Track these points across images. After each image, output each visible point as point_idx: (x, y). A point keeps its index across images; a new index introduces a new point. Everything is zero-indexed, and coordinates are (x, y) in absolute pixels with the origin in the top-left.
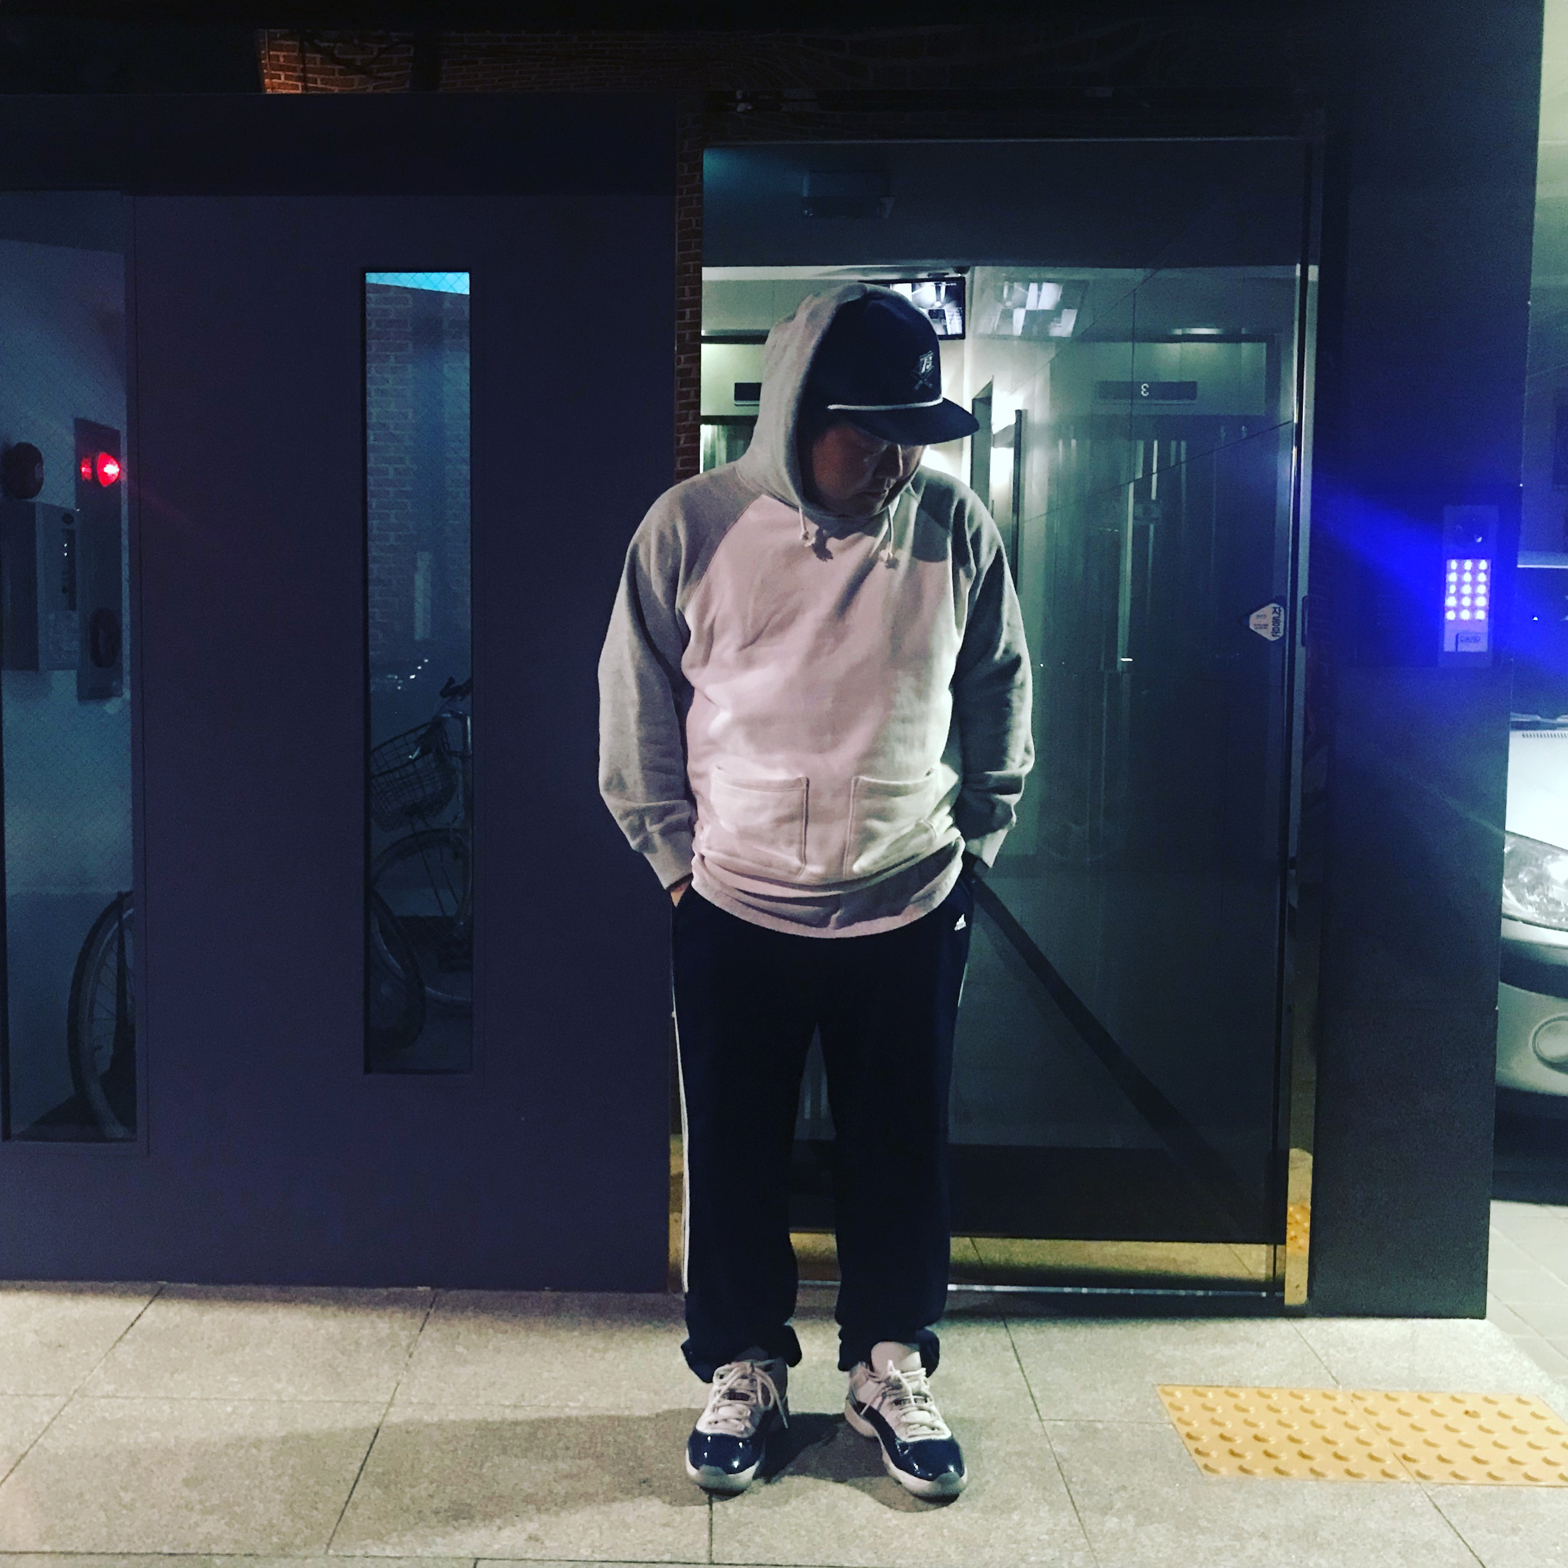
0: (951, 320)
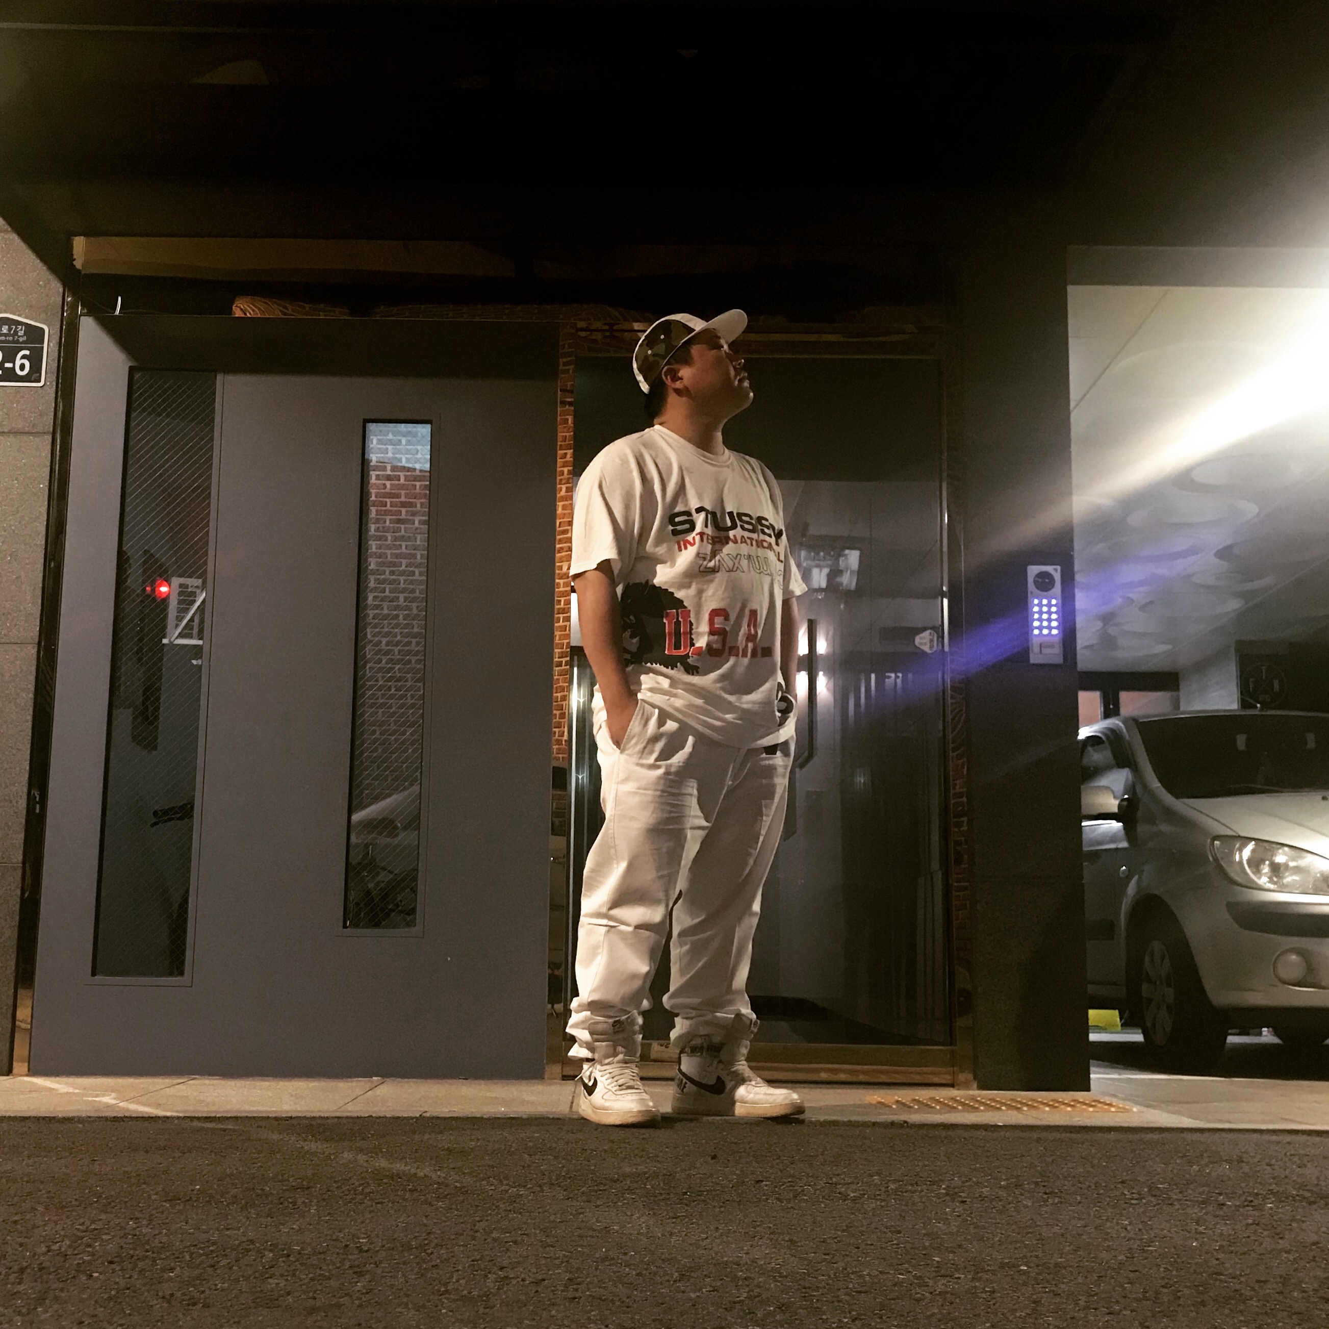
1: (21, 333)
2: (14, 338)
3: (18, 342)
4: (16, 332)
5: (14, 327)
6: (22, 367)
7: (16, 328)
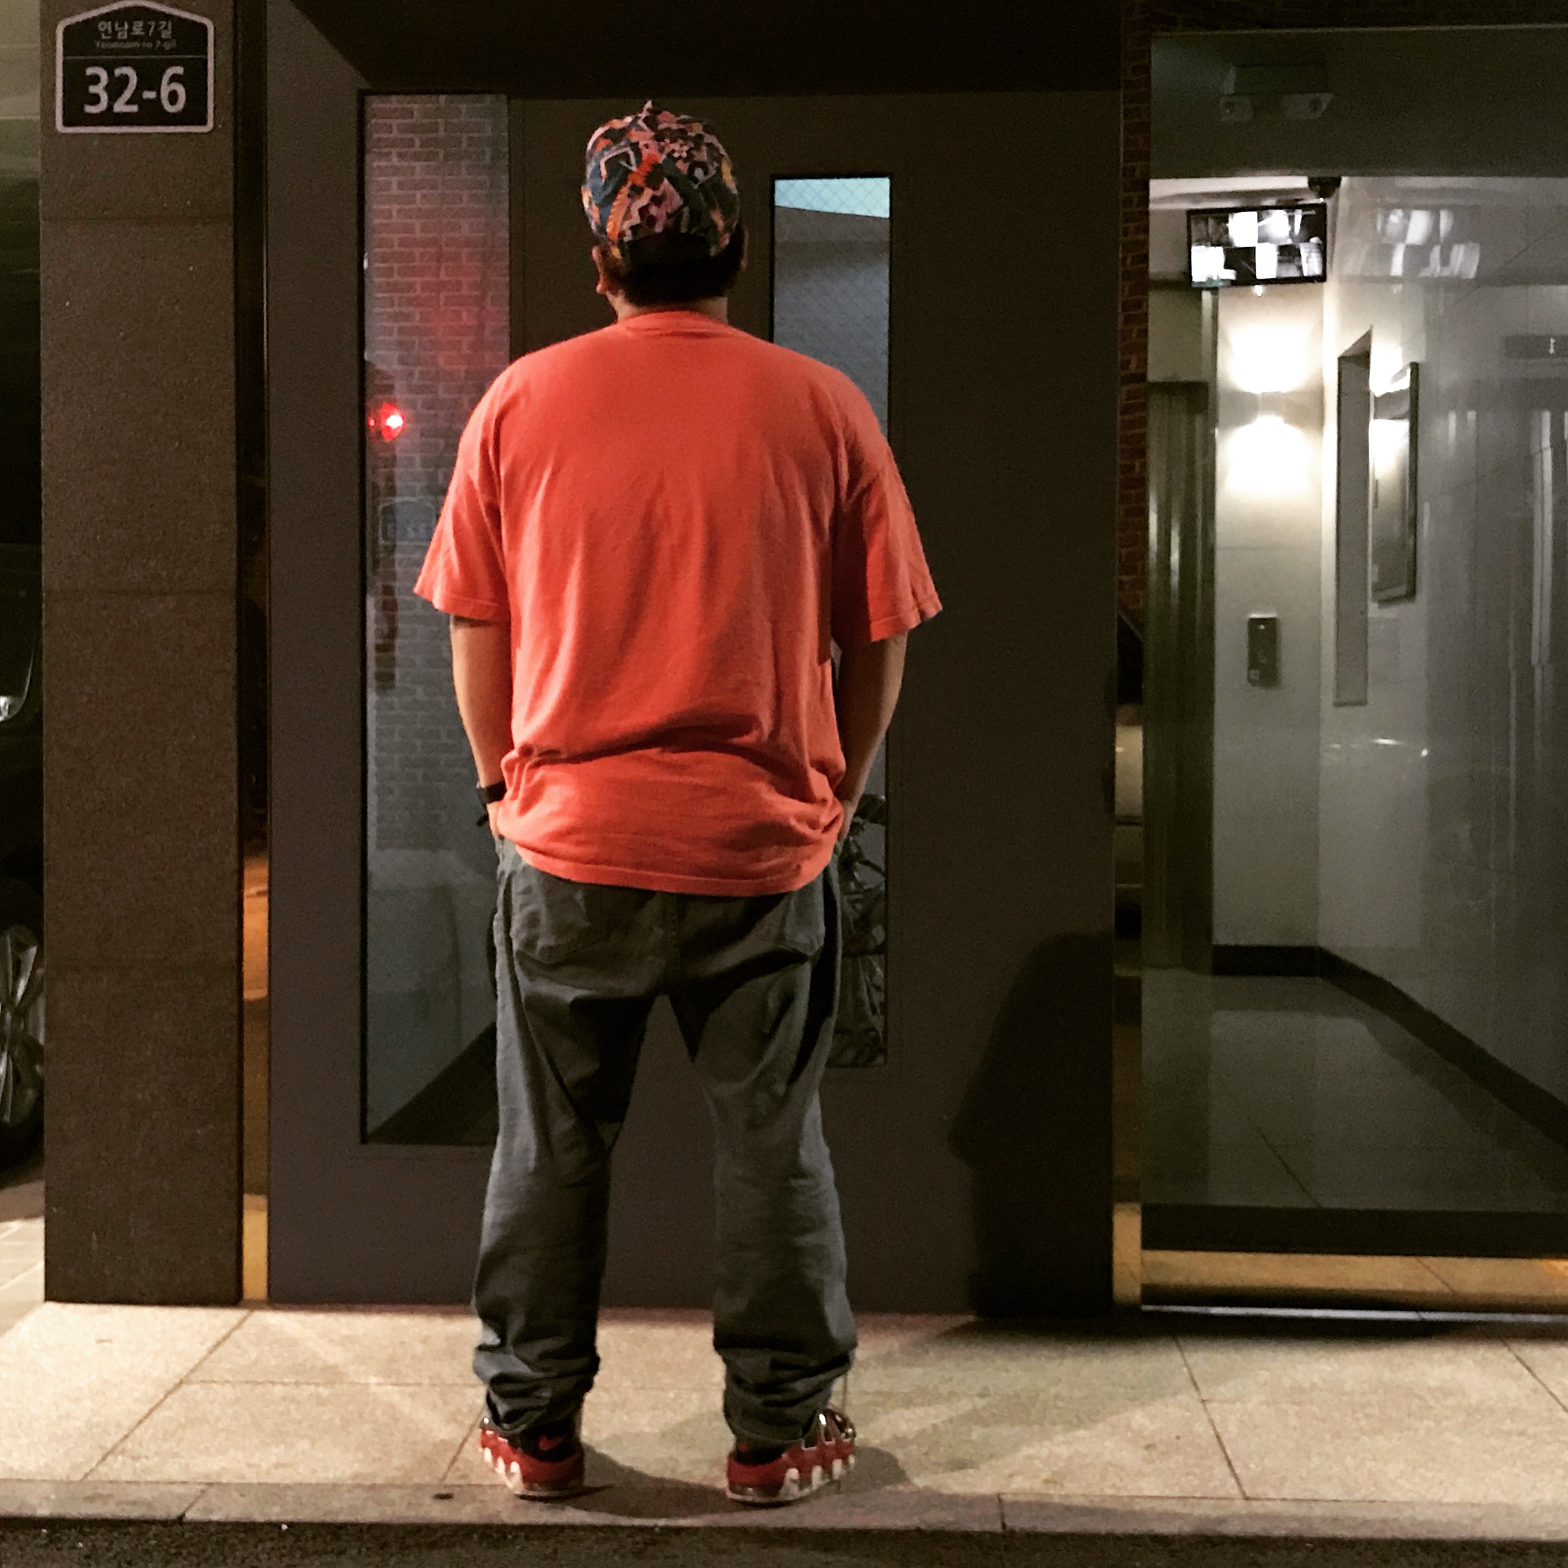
0: (1308, 258)
1: (166, 34)
2: (155, 44)
3: (162, 50)
4: (157, 33)
5: (153, 24)
6: (173, 97)
7: (157, 26)
